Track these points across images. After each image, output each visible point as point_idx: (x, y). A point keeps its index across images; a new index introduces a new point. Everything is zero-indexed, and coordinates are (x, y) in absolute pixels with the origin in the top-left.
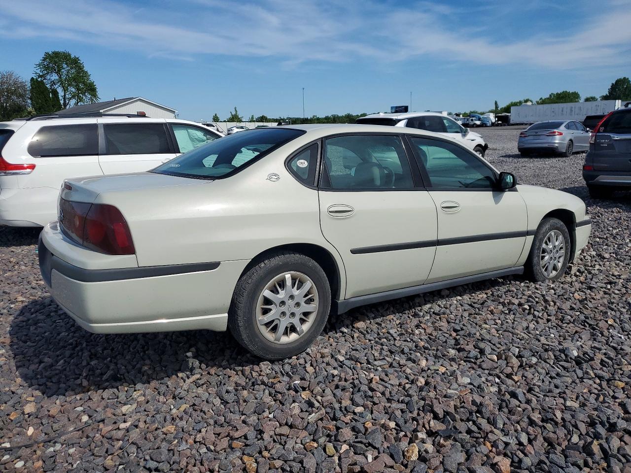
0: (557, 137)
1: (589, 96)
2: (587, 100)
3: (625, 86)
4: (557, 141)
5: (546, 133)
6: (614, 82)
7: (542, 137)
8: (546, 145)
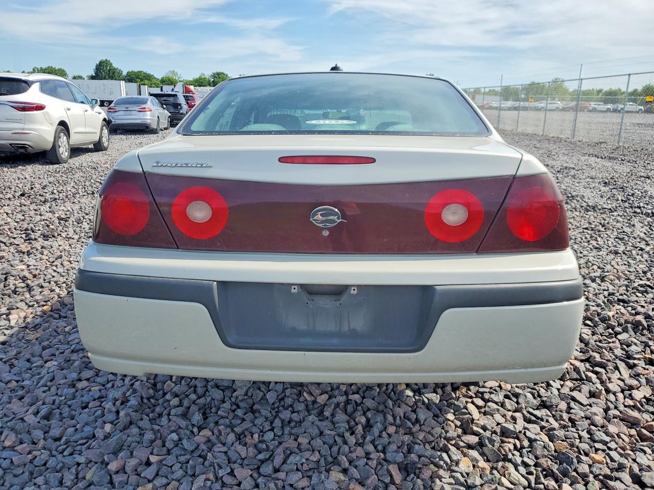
0: (148, 113)
1: (76, 74)
2: (74, 78)
3: (108, 68)
4: (149, 117)
5: (137, 108)
6: (98, 63)
7: (133, 113)
8: (139, 121)
